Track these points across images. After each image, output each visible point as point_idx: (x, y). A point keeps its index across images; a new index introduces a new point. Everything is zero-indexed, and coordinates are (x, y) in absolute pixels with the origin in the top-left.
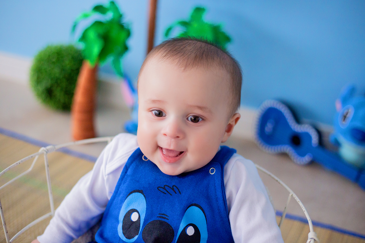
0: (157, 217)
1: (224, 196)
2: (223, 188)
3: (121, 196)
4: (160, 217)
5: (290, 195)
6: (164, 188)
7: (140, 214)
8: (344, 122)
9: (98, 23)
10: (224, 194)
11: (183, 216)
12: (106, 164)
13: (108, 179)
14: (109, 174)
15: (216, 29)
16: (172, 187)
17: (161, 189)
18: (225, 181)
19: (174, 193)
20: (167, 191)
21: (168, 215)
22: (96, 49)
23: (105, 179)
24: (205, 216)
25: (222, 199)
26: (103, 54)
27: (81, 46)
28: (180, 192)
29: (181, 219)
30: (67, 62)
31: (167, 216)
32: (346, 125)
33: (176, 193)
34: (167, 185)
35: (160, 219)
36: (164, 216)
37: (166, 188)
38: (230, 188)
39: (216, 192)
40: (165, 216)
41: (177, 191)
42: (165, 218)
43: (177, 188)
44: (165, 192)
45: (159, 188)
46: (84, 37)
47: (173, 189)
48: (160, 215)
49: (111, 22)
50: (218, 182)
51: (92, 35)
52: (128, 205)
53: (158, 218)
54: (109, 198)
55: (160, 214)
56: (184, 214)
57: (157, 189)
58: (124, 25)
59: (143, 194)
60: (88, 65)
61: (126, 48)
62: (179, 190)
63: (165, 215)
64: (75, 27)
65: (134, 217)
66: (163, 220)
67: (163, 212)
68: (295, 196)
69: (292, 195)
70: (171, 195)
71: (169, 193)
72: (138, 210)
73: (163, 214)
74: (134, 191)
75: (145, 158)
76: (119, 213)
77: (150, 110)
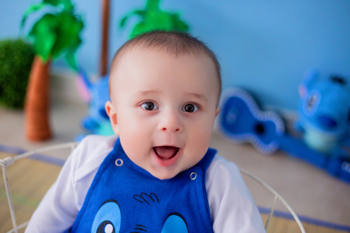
0: (134, 229)
1: (207, 203)
2: (205, 194)
3: (93, 206)
4: (136, 228)
5: (276, 198)
6: (141, 196)
7: (115, 226)
9: (48, 16)
10: (206, 200)
11: (162, 226)
12: (75, 170)
13: (77, 187)
14: (78, 181)
15: (174, 18)
16: (149, 195)
17: (138, 198)
18: (207, 187)
19: (152, 202)
20: (144, 200)
21: (146, 226)
22: (48, 43)
23: (74, 186)
24: (187, 225)
25: (204, 206)
26: (56, 49)
27: (32, 40)
28: (158, 200)
29: (160, 230)
30: (16, 58)
31: (144, 227)
33: (154, 201)
34: (144, 192)
35: (137, 231)
36: (141, 227)
37: (143, 195)
38: (213, 194)
39: (197, 199)
40: (143, 228)
41: (155, 199)
42: (142, 230)
43: (155, 196)
44: (142, 200)
45: (136, 197)
46: (34, 31)
47: (150, 197)
48: (136, 227)
49: (63, 14)
50: (199, 187)
51: (43, 29)
52: (101, 217)
53: (134, 230)
55: (136, 225)
56: (163, 224)
57: (132, 197)
58: (76, 17)
59: (117, 204)
60: (40, 61)
61: (79, 42)
62: (157, 198)
63: (142, 226)
64: (24, 21)
65: (108, 230)
66: (140, 231)
67: (140, 223)
68: (281, 198)
69: (278, 198)
70: (149, 203)
71: (146, 202)
72: (112, 221)
73: (140, 226)
74: (108, 201)
75: (119, 162)
76: (91, 226)
77: (138, 105)
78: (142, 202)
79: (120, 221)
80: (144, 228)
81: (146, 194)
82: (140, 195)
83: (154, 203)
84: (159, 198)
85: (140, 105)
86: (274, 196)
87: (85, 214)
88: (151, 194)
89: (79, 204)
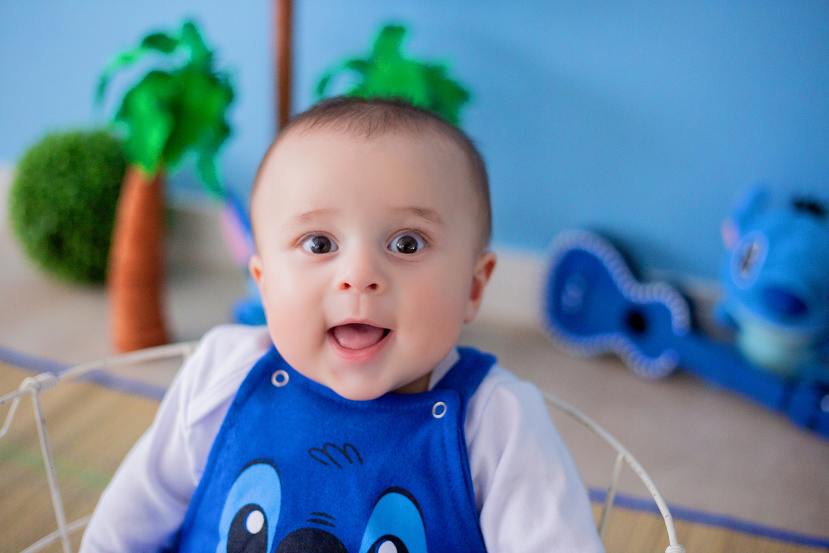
0: (308, 521)
1: (466, 468)
2: (462, 448)
3: (223, 474)
4: (314, 521)
5: (620, 457)
6: (323, 452)
7: (267, 515)
8: (744, 274)
9: (155, 77)
10: (464, 462)
11: (368, 516)
12: (187, 401)
13: (192, 438)
14: (194, 425)
16: (342, 448)
17: (317, 454)
19: (347, 462)
20: (331, 459)
21: (333, 515)
22: (155, 136)
23: (186, 435)
24: (422, 516)
25: (459, 474)
26: (173, 146)
27: (122, 131)
28: (360, 460)
29: (364, 524)
30: (92, 170)
31: (330, 517)
32: (749, 280)
33: (351, 462)
34: (331, 442)
35: (314, 526)
36: (323, 518)
39: (446, 459)
40: (327, 519)
41: (353, 456)
42: (325, 523)
43: (355, 450)
44: (327, 460)
45: (313, 452)
46: (126, 111)
47: (344, 452)
48: (314, 517)
49: (188, 71)
50: (450, 435)
51: (144, 104)
52: (240, 496)
53: (309, 523)
54: (196, 481)
55: (314, 514)
56: (371, 513)
57: (306, 453)
58: (218, 77)
59: (275, 467)
60: (141, 174)
61: (224, 131)
62: (358, 454)
63: (326, 516)
64: (103, 87)
65: (254, 523)
66: (322, 527)
67: (322, 509)
68: (631, 459)
69: (624, 459)
70: (340, 467)
71: (335, 463)
72: (262, 506)
73: (321, 514)
74: (255, 462)
75: (280, 379)
76: (219, 516)
77: (298, 243)
78: (326, 464)
79: (280, 504)
80: (330, 521)
81: (333, 446)
82: (322, 448)
83: (352, 465)
84: (362, 456)
85: (301, 244)
86: (616, 453)
87: (208, 492)
88: (346, 445)
89: (197, 471)
